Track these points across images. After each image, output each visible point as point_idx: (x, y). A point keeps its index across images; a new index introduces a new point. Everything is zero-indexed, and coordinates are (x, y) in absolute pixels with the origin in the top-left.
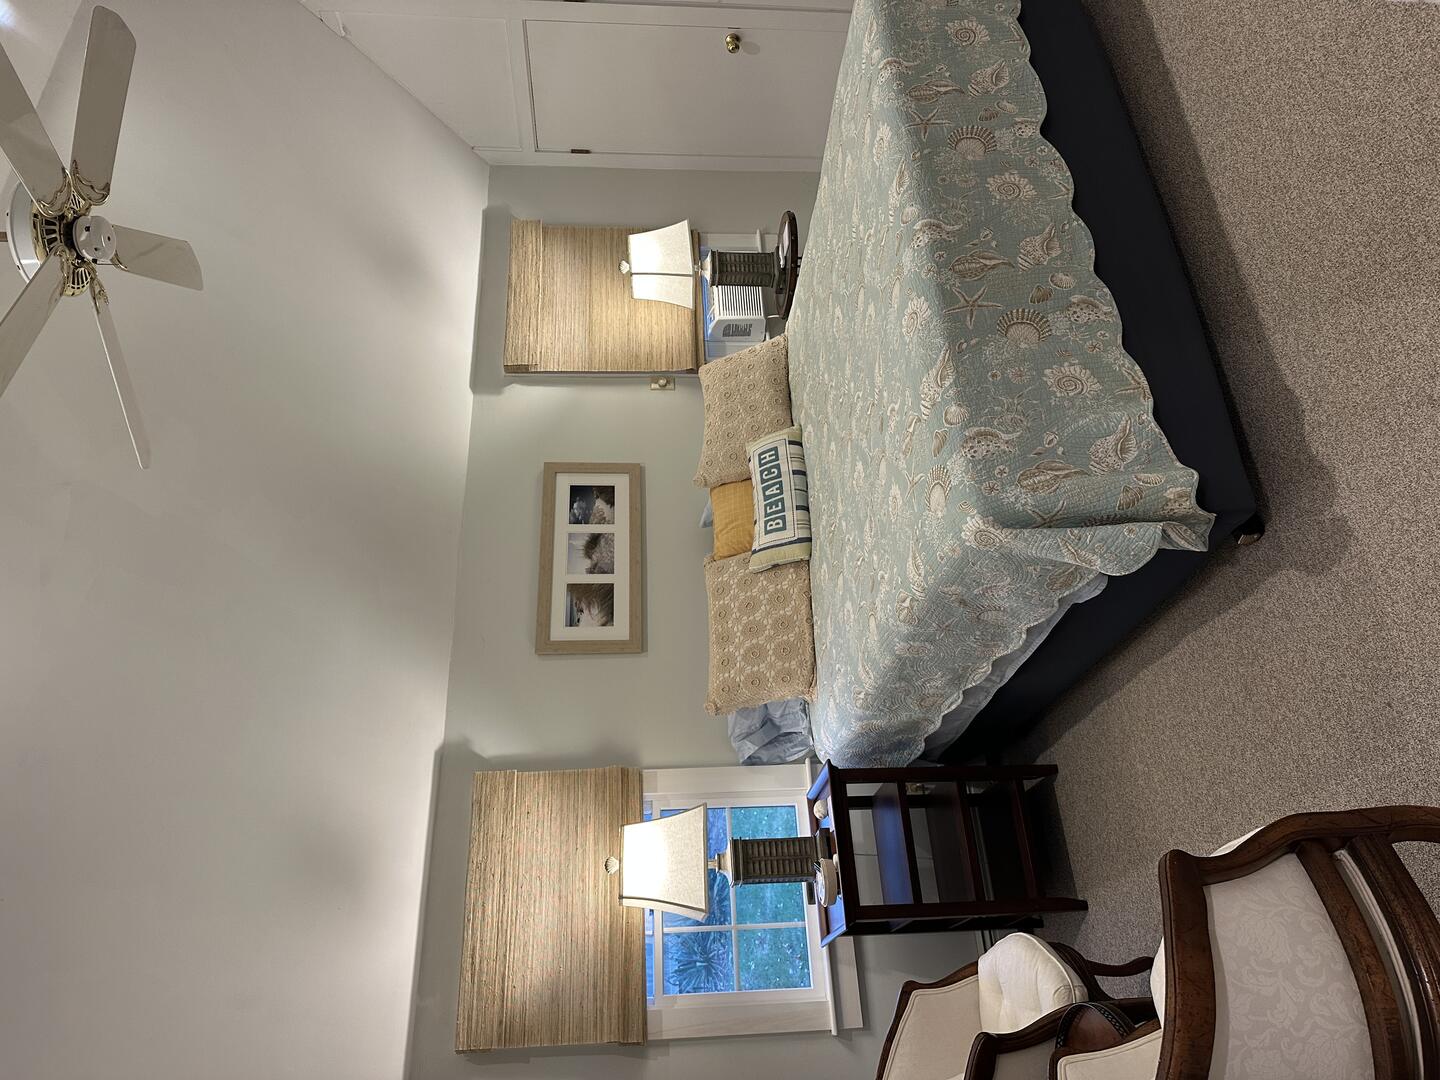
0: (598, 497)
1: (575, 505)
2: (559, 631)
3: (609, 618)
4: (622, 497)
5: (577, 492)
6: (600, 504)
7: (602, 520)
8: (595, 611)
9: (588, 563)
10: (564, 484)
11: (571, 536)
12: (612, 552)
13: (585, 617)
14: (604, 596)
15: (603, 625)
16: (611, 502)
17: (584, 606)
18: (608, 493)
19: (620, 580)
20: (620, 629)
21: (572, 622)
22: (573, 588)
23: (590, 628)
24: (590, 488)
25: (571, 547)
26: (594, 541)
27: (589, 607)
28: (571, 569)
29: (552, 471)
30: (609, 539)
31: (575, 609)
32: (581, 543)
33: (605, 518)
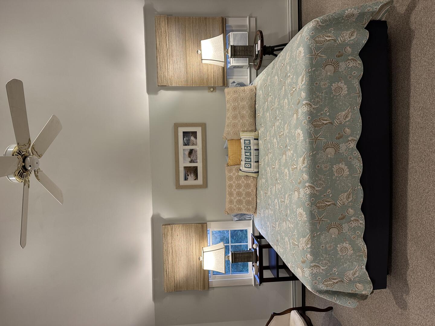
0: (191, 136)
1: (185, 139)
2: (182, 182)
3: (196, 178)
4: (199, 135)
5: (185, 134)
6: (192, 138)
7: (193, 144)
8: (192, 175)
9: (189, 159)
10: (181, 130)
11: (184, 150)
12: (197, 155)
13: (189, 177)
14: (194, 171)
15: (195, 180)
16: (196, 137)
17: (189, 174)
18: (194, 134)
19: (199, 165)
20: (200, 181)
21: (186, 179)
22: (185, 167)
23: (191, 181)
24: (189, 132)
25: (184, 154)
26: (191, 152)
27: (190, 174)
28: (185, 162)
29: (177, 126)
30: (196, 151)
31: (186, 175)
32: (187, 153)
33: (194, 143)
